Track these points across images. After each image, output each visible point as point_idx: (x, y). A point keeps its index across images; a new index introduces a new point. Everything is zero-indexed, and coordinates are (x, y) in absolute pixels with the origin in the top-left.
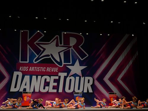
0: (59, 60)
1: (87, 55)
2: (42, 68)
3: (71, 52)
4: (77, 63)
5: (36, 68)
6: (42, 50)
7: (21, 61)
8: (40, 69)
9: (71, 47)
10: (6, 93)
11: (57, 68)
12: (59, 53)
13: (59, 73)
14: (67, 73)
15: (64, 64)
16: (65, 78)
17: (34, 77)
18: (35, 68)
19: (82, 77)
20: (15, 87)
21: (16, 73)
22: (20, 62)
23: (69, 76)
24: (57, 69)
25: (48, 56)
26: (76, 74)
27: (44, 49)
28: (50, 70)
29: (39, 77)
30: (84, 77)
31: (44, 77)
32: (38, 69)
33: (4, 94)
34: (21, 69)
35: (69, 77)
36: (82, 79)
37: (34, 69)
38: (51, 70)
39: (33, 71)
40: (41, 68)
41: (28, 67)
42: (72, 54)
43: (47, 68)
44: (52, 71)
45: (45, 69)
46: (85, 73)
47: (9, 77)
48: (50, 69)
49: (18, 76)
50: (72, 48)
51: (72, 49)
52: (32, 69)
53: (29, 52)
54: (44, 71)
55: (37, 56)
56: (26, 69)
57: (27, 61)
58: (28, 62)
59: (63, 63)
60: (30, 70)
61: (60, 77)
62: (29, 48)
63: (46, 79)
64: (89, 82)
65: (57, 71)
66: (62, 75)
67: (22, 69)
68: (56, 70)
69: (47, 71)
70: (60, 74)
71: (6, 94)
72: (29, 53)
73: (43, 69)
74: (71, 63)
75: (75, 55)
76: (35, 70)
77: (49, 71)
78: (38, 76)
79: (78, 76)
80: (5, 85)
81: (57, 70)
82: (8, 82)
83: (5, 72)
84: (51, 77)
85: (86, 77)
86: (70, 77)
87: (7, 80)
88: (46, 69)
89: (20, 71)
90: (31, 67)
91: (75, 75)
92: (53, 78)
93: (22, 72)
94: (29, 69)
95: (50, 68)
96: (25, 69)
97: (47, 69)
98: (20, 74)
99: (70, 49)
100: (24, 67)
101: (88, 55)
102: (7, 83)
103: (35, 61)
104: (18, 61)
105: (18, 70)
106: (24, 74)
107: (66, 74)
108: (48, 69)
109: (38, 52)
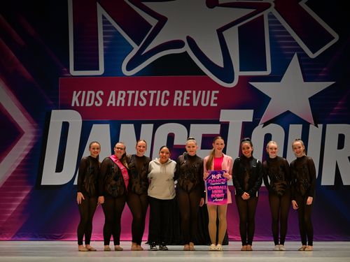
0: (219, 61)
1: (333, 38)
2: (155, 95)
3: (270, 28)
4: (294, 68)
5: (134, 95)
6: (153, 22)
7: (75, 69)
8: (148, 97)
9: (268, 6)
10: (27, 192)
11: (214, 92)
12: (220, 32)
13: (222, 111)
14: (251, 112)
15: (240, 77)
16: (247, 130)
17: (127, 130)
18: (127, 95)
19: (312, 127)
20: (59, 168)
21: (58, 117)
22: (73, 73)
23: (263, 120)
24: (216, 95)
25: (179, 44)
26: (288, 112)
27: (162, 20)
28: (187, 102)
29: (147, 129)
30: (320, 126)
31: (165, 130)
32: (140, 98)
33: (20, 195)
34: (75, 99)
35: (260, 126)
36: (315, 132)
37: (126, 99)
38: (190, 101)
39: (123, 105)
40: (152, 92)
41: (102, 94)
42: (271, 34)
43: (177, 92)
44: (195, 104)
45: (166, 98)
46: (324, 110)
47: (34, 130)
48: (186, 98)
49: (66, 126)
50: (272, 10)
51: (271, 16)
52: (117, 99)
53: (104, 33)
54: (163, 104)
55: (136, 48)
56: (96, 99)
57: (97, 69)
58: (101, 71)
59: (238, 73)
60: (109, 102)
61: (225, 127)
62: (104, 17)
63: (171, 137)
64: (341, 145)
65: (215, 102)
66: (236, 118)
67: (80, 99)
68: (208, 99)
69: (175, 104)
70: (225, 115)
71: (29, 195)
72: (104, 39)
73: (160, 98)
74: (268, 72)
75: (287, 39)
76: (129, 105)
77: (185, 104)
78: (143, 125)
79: (297, 120)
80: (23, 161)
81: (213, 98)
82: (32, 150)
83: (21, 114)
84: (192, 125)
85: (328, 125)
86: (266, 124)
87: (29, 141)
88: (171, 98)
89: (75, 108)
90: (113, 93)
91: (286, 119)
92: (199, 130)
93: (81, 110)
94: (105, 98)
95: (186, 92)
96: (92, 98)
97: (176, 98)
98: (75, 120)
99: (265, 13)
100: (89, 92)
101: (337, 37)
102: (27, 156)
103: (129, 68)
104: (65, 69)
105: (67, 106)
106: (90, 118)
107: (248, 115)
108: (180, 98)
109: (139, 30)
